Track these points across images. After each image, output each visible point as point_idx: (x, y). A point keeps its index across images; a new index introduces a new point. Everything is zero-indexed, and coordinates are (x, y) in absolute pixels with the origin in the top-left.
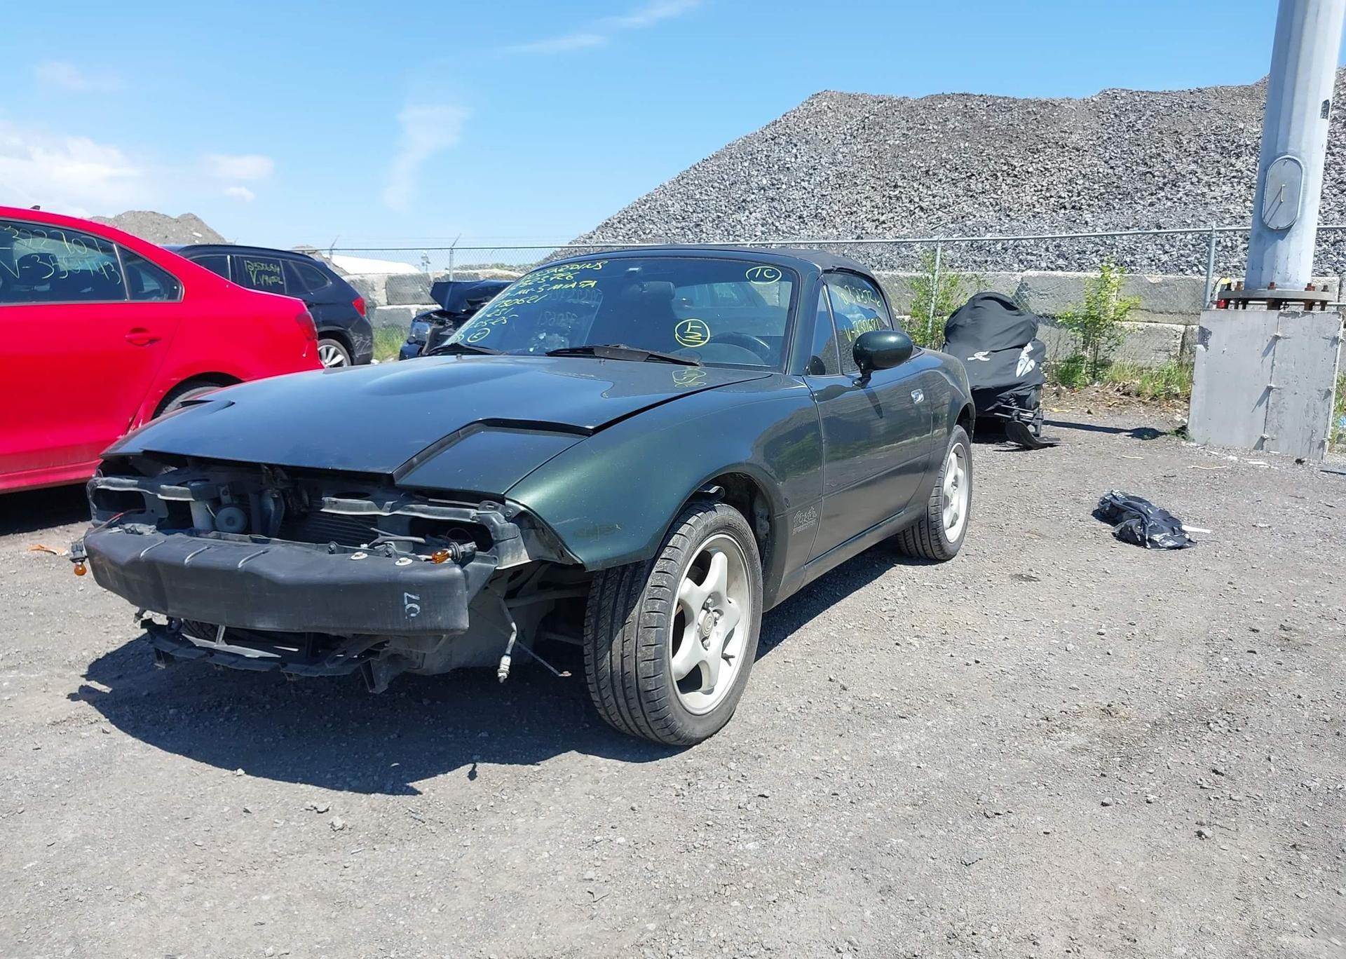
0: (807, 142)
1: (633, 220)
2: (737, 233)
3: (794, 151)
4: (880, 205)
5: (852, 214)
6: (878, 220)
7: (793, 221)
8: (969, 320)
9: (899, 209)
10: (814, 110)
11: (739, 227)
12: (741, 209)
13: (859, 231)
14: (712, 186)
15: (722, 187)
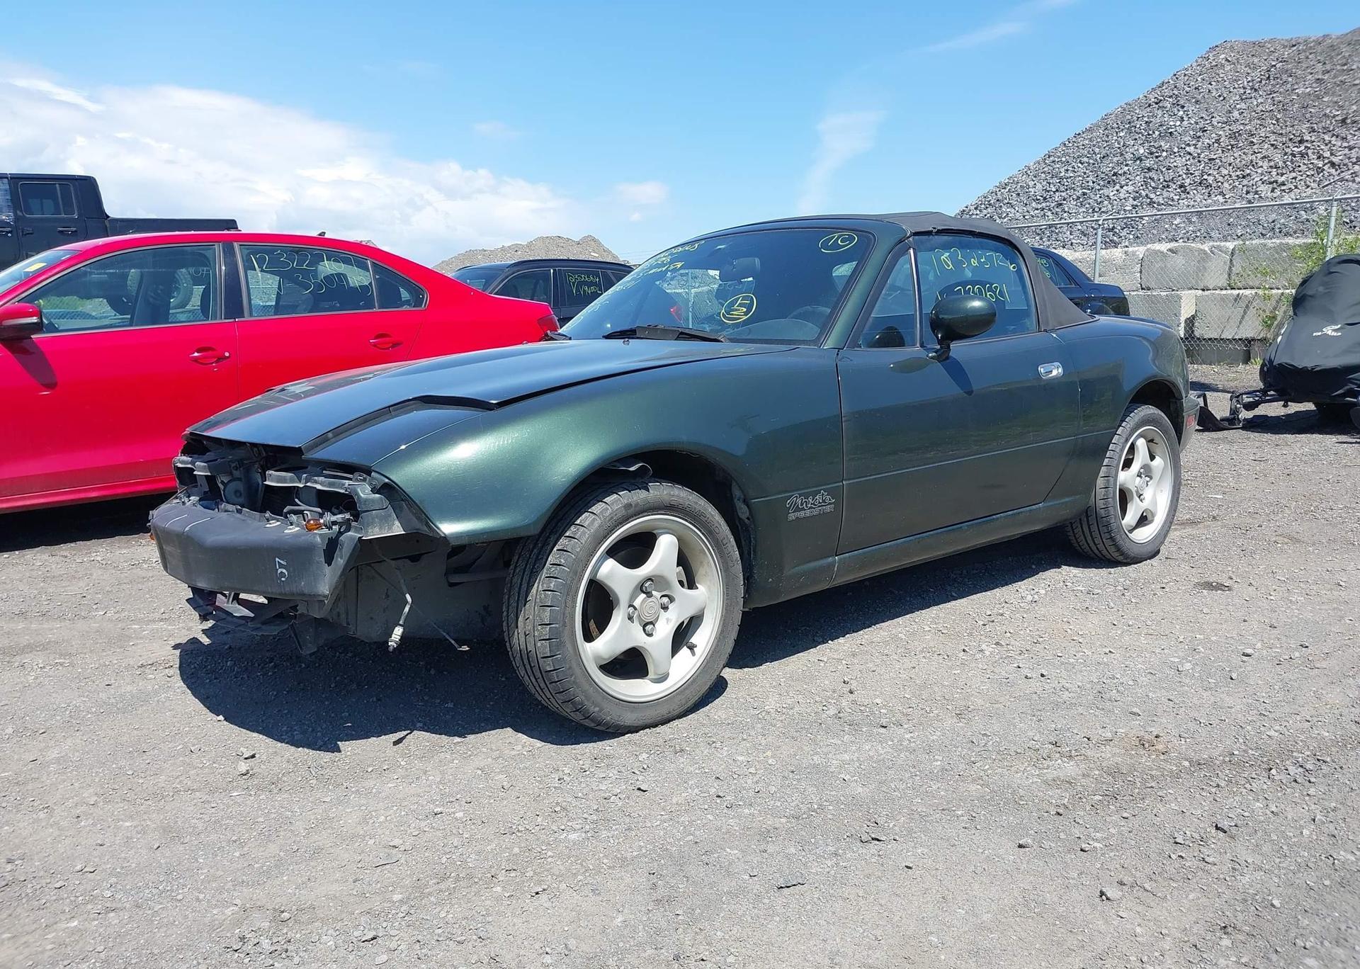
0: (1197, 102)
1: (990, 205)
2: (1102, 210)
3: (1181, 113)
4: (1281, 164)
5: (1244, 177)
6: (1276, 182)
7: (1173, 192)
8: (1321, 289)
9: (1303, 168)
10: (1209, 67)
11: (1106, 203)
12: (1111, 183)
13: (1250, 196)
14: (1080, 163)
15: (1091, 161)
